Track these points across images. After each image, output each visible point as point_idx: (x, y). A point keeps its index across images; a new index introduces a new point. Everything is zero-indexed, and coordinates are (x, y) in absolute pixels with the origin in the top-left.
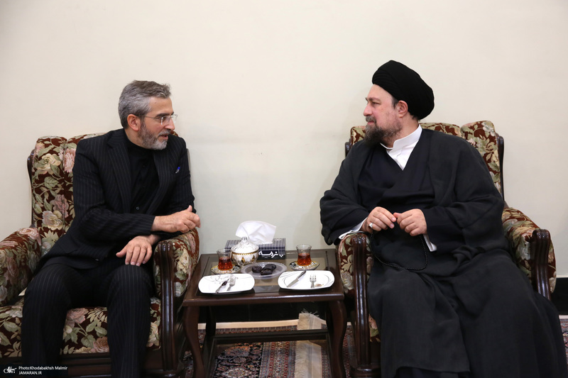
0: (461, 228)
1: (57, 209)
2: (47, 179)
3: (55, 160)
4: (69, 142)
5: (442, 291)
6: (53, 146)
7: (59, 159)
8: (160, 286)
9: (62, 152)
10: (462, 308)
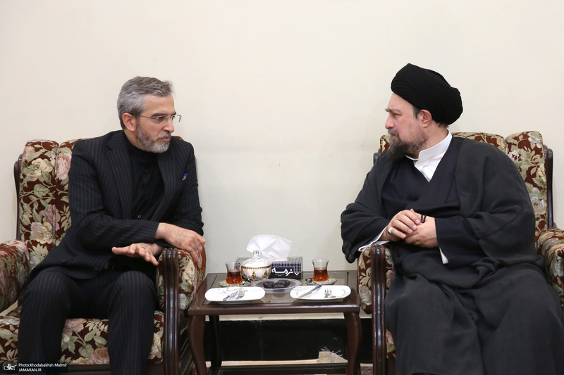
0: (478, 239)
1: (47, 220)
2: (37, 187)
3: (46, 166)
4: (62, 147)
5: (462, 303)
6: (44, 150)
7: (50, 165)
8: (163, 298)
9: (54, 156)
10: (482, 320)
